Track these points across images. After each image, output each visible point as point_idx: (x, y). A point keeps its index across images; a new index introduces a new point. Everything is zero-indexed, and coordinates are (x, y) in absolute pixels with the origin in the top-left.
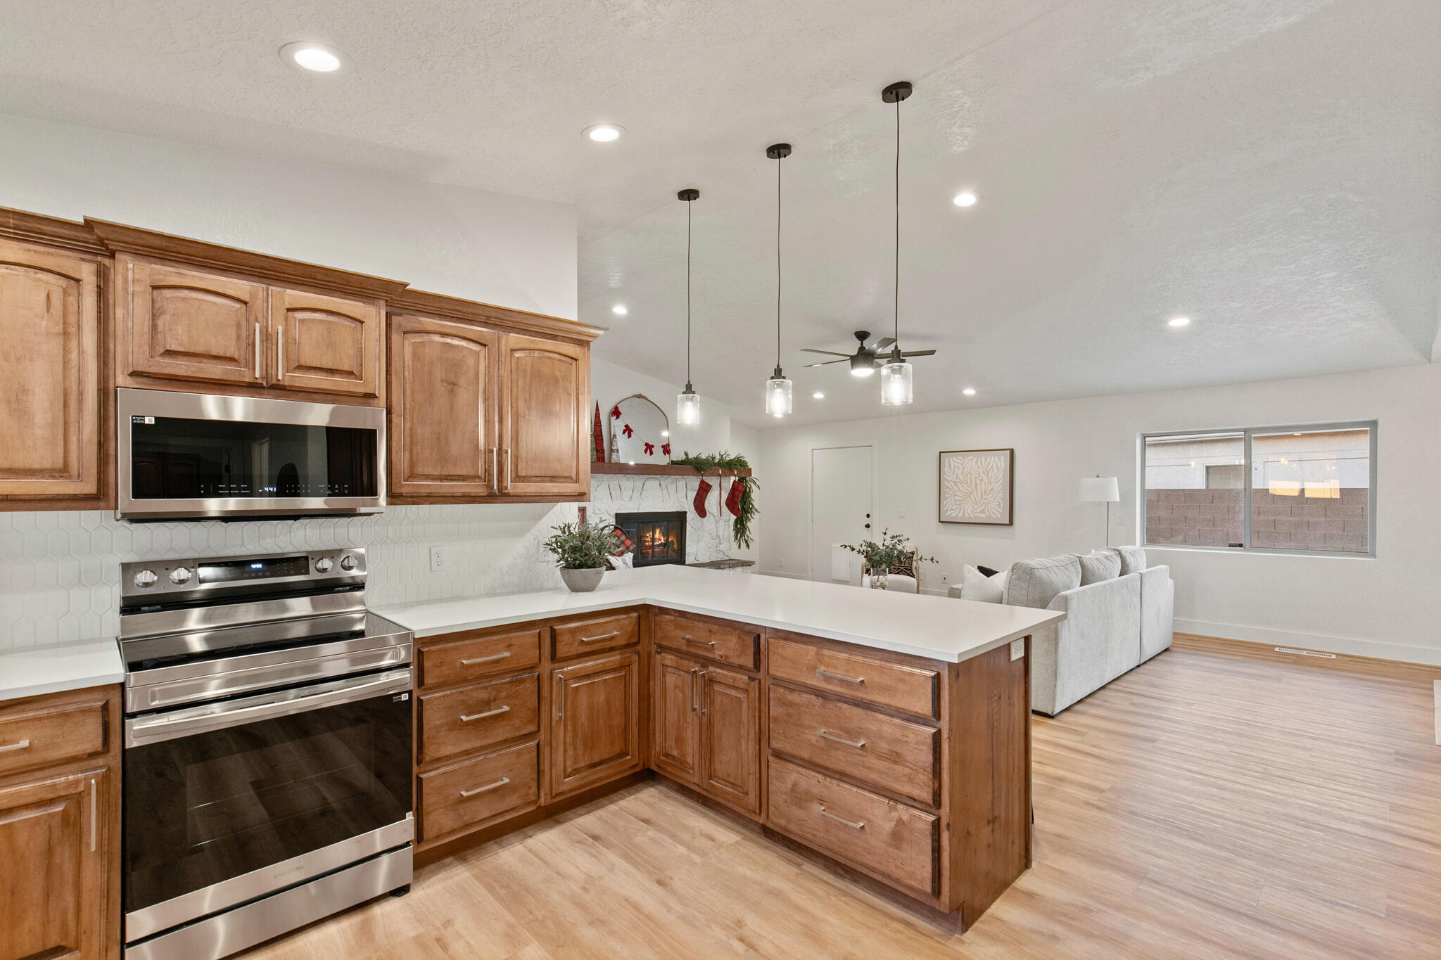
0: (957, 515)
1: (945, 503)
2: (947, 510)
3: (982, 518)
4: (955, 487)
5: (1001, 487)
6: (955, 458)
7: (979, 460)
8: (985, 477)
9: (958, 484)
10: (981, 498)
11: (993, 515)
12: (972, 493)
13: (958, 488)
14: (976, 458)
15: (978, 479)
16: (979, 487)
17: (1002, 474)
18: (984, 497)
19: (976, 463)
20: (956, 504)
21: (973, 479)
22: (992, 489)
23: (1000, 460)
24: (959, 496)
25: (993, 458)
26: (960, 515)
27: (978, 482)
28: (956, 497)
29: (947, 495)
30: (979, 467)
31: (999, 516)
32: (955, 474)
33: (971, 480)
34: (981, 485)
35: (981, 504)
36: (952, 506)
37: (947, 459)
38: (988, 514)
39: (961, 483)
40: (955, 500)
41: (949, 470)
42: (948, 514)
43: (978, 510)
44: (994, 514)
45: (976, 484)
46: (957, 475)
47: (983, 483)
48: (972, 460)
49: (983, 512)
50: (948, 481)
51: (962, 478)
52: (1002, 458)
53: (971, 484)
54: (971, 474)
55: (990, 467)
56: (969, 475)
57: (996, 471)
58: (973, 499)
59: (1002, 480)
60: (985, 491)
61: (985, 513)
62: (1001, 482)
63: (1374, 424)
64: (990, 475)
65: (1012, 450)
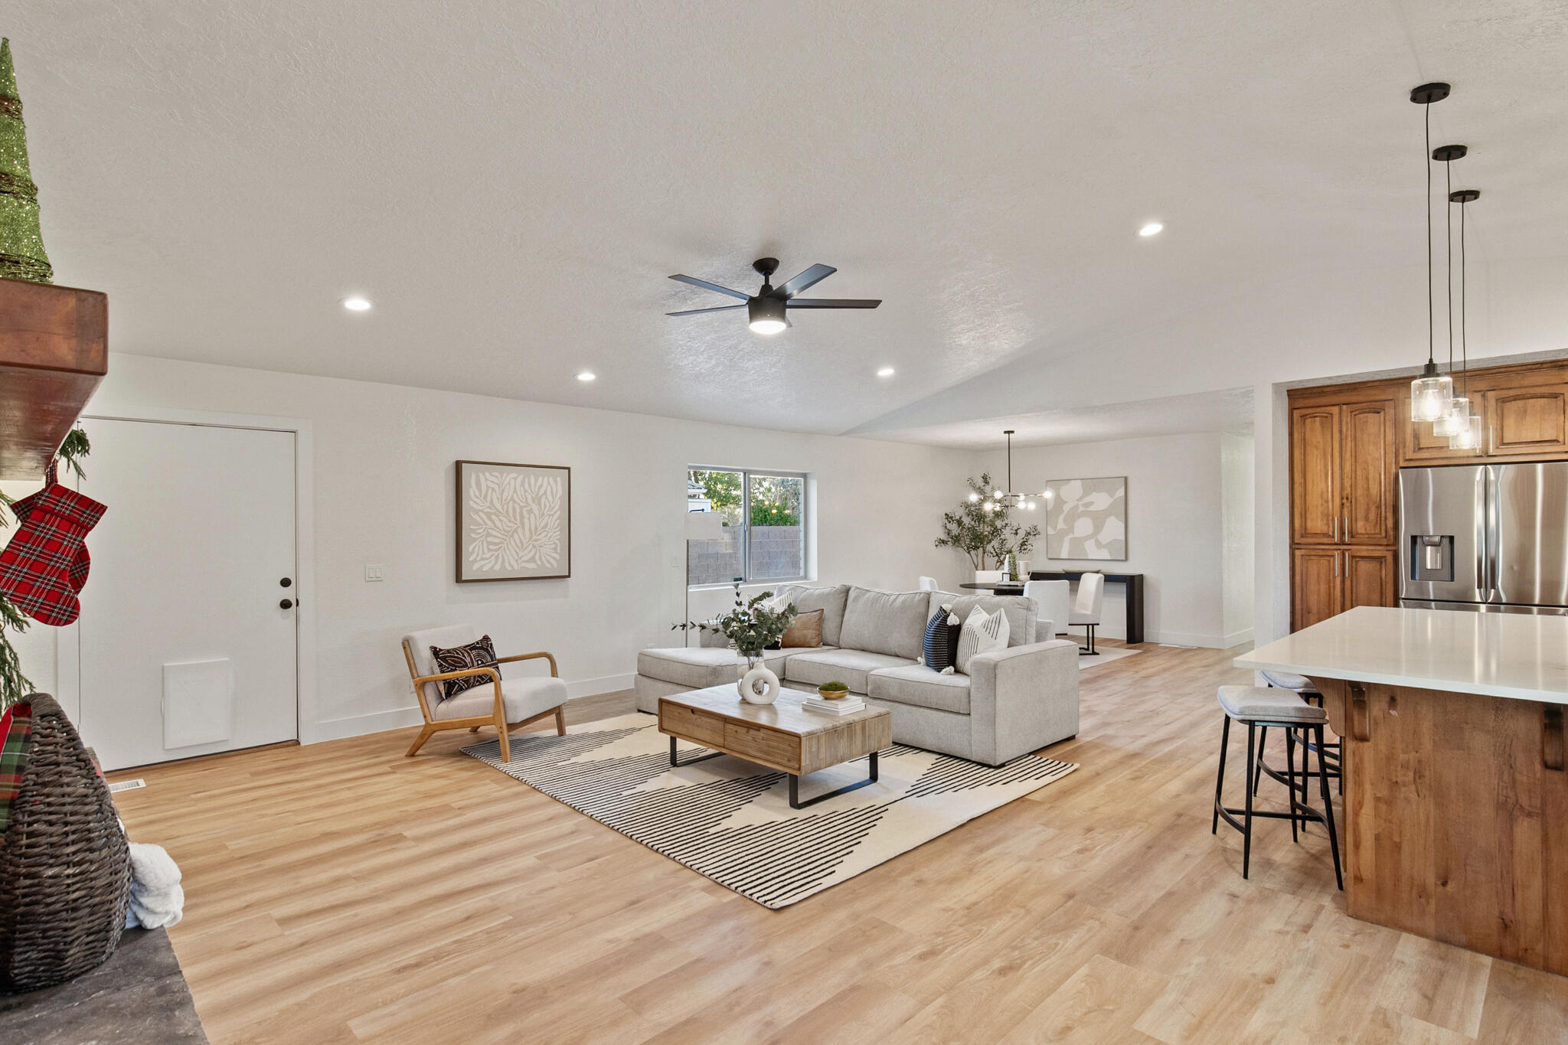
0: (493, 567)
1: (471, 549)
2: (475, 561)
3: (532, 569)
4: (489, 523)
5: (558, 521)
6: (487, 474)
7: (527, 480)
8: (535, 508)
9: (494, 517)
10: (531, 537)
11: (548, 566)
12: (516, 531)
13: (494, 523)
14: (522, 476)
15: (524, 510)
16: (526, 521)
17: (559, 503)
18: (534, 538)
19: (523, 484)
20: (489, 550)
21: (518, 511)
22: (547, 524)
23: (556, 482)
24: (496, 537)
25: (546, 478)
26: (497, 567)
27: (525, 513)
28: (489, 539)
29: (473, 535)
30: (525, 491)
31: (555, 565)
32: (489, 500)
33: (514, 510)
34: (529, 519)
35: (530, 548)
36: (484, 553)
37: (474, 476)
38: (539, 563)
39: (497, 516)
40: (489, 543)
41: (477, 493)
42: (476, 567)
43: (526, 558)
44: (548, 562)
45: (522, 517)
46: (492, 502)
47: (532, 515)
48: (515, 479)
49: (532, 560)
50: (477, 512)
51: (500, 509)
52: (559, 479)
53: (515, 518)
54: (515, 502)
55: (542, 491)
56: (511, 503)
57: (550, 498)
58: (518, 542)
59: (559, 512)
60: (536, 528)
61: (535, 562)
62: (555, 517)
63: (805, 476)
64: (543, 502)
65: (569, 469)
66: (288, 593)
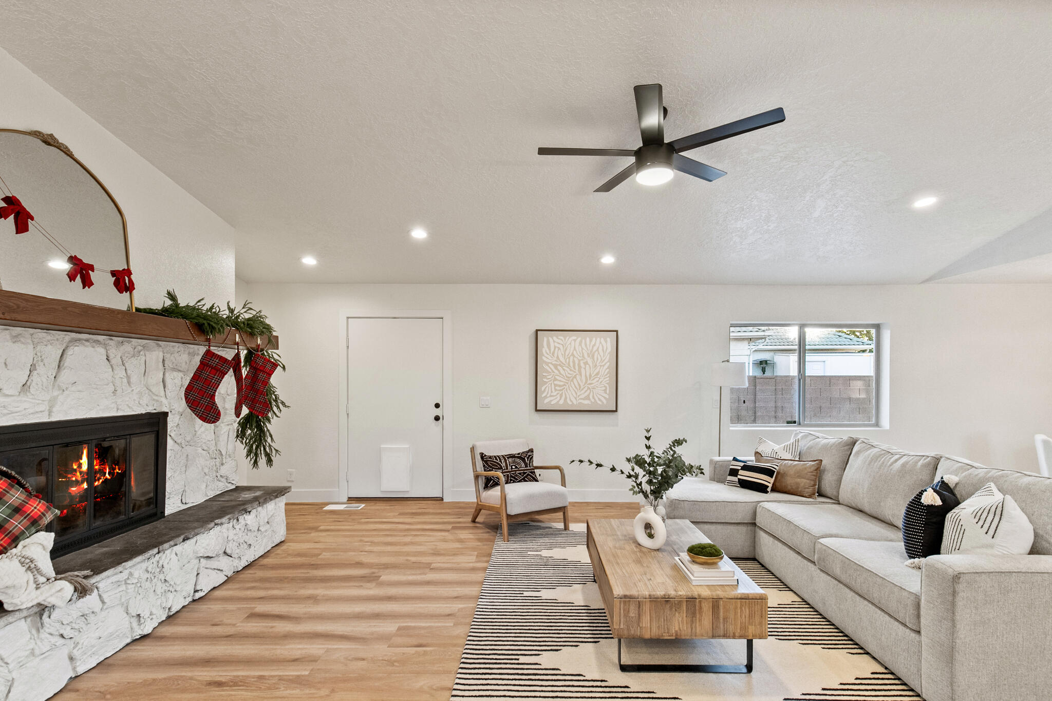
0: (558, 401)
1: (543, 389)
2: (546, 397)
3: (586, 404)
4: (556, 371)
5: (608, 370)
6: (555, 338)
7: (583, 341)
8: (590, 361)
9: (559, 368)
10: (586, 382)
11: (599, 402)
12: (575, 377)
13: (559, 371)
14: (579, 339)
15: (581, 362)
16: (583, 371)
17: (608, 356)
18: (589, 382)
19: (580, 344)
20: (556, 390)
21: (577, 362)
22: (597, 374)
23: (606, 342)
24: (560, 381)
25: (599, 339)
26: (561, 402)
27: (582, 365)
28: (556, 382)
29: (545, 380)
30: (582, 349)
31: (605, 402)
32: (556, 355)
33: (574, 362)
34: (585, 368)
35: (585, 390)
36: (552, 392)
37: (545, 339)
38: (593, 401)
39: (562, 367)
40: (556, 385)
41: (548, 351)
42: (546, 401)
43: (583, 396)
44: (600, 400)
45: (580, 367)
46: (558, 357)
47: (587, 366)
48: (575, 340)
49: (587, 398)
50: (547, 364)
51: (564, 361)
52: (608, 339)
53: (575, 368)
54: (574, 356)
55: (595, 348)
56: (572, 358)
57: (602, 354)
58: (576, 384)
59: (608, 363)
60: (590, 376)
61: (589, 399)
62: (606, 366)
63: (878, 327)
64: (595, 357)
65: (617, 331)
66: (438, 412)
